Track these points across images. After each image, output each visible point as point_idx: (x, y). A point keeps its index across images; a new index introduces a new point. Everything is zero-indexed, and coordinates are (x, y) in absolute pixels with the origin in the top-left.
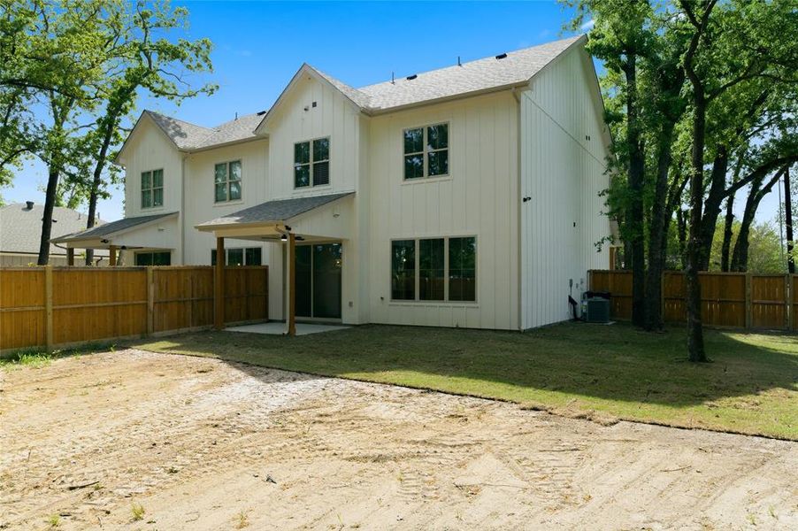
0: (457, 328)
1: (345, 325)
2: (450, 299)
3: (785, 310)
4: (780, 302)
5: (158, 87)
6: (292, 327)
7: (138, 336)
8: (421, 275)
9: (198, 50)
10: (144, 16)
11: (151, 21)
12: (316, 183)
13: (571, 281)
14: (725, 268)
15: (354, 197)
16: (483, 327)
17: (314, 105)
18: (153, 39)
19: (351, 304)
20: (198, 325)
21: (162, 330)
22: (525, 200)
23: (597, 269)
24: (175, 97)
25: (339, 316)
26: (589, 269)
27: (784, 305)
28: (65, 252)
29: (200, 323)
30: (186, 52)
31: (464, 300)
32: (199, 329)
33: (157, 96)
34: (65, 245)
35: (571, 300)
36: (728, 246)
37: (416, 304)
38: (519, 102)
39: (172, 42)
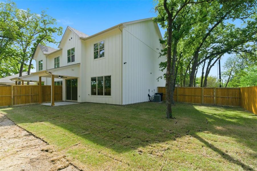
0: (106, 104)
1: (78, 102)
2: (105, 95)
3: (214, 98)
4: (212, 96)
5: (50, 40)
6: (53, 103)
7: (7, 106)
8: (98, 88)
9: (59, 30)
10: (44, 21)
11: (46, 22)
12: (72, 62)
13: (149, 90)
14: (201, 86)
15: (80, 64)
16: (113, 104)
17: (72, 38)
18: (47, 27)
19: (79, 96)
20: (34, 102)
21: (18, 104)
22: (124, 63)
23: (160, 86)
24: (56, 43)
25: (77, 100)
26: (158, 86)
27: (213, 97)
28: (15, 82)
29: (35, 102)
30: (56, 30)
31: (108, 95)
32: (34, 103)
33: (50, 42)
34: (15, 81)
35: (149, 95)
36: (202, 81)
37: (97, 96)
38: (122, 31)
39: (52, 28)
